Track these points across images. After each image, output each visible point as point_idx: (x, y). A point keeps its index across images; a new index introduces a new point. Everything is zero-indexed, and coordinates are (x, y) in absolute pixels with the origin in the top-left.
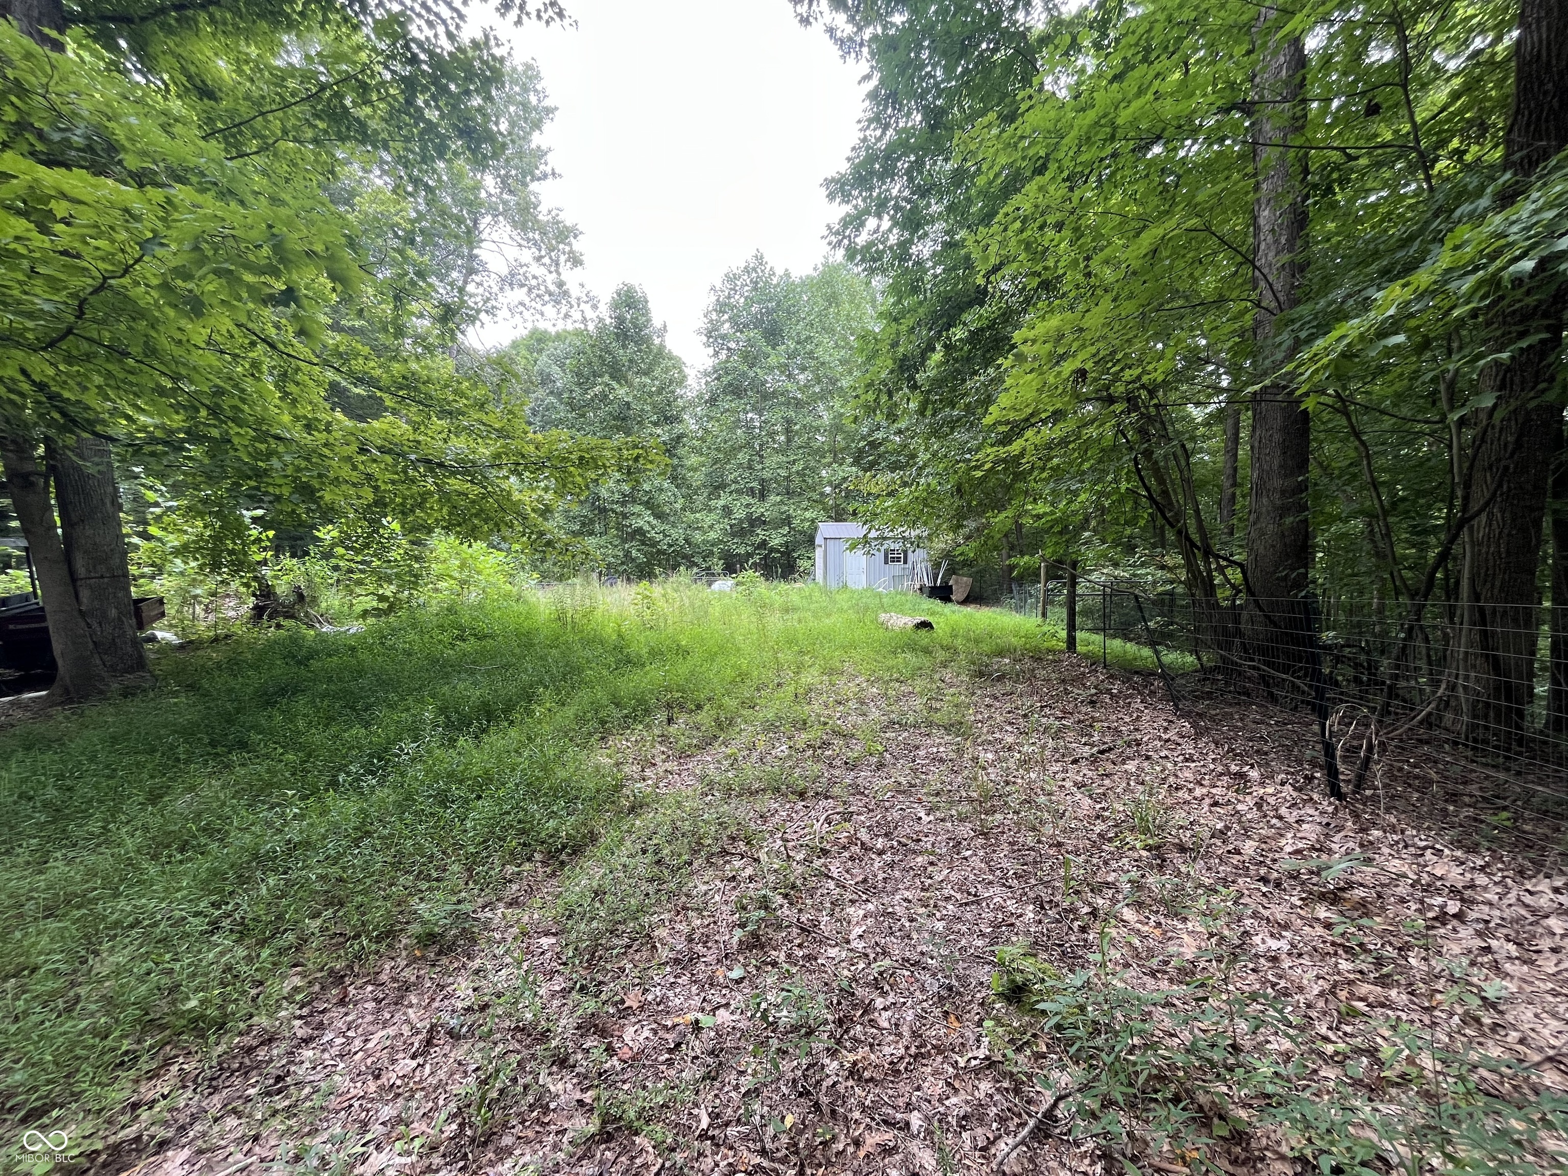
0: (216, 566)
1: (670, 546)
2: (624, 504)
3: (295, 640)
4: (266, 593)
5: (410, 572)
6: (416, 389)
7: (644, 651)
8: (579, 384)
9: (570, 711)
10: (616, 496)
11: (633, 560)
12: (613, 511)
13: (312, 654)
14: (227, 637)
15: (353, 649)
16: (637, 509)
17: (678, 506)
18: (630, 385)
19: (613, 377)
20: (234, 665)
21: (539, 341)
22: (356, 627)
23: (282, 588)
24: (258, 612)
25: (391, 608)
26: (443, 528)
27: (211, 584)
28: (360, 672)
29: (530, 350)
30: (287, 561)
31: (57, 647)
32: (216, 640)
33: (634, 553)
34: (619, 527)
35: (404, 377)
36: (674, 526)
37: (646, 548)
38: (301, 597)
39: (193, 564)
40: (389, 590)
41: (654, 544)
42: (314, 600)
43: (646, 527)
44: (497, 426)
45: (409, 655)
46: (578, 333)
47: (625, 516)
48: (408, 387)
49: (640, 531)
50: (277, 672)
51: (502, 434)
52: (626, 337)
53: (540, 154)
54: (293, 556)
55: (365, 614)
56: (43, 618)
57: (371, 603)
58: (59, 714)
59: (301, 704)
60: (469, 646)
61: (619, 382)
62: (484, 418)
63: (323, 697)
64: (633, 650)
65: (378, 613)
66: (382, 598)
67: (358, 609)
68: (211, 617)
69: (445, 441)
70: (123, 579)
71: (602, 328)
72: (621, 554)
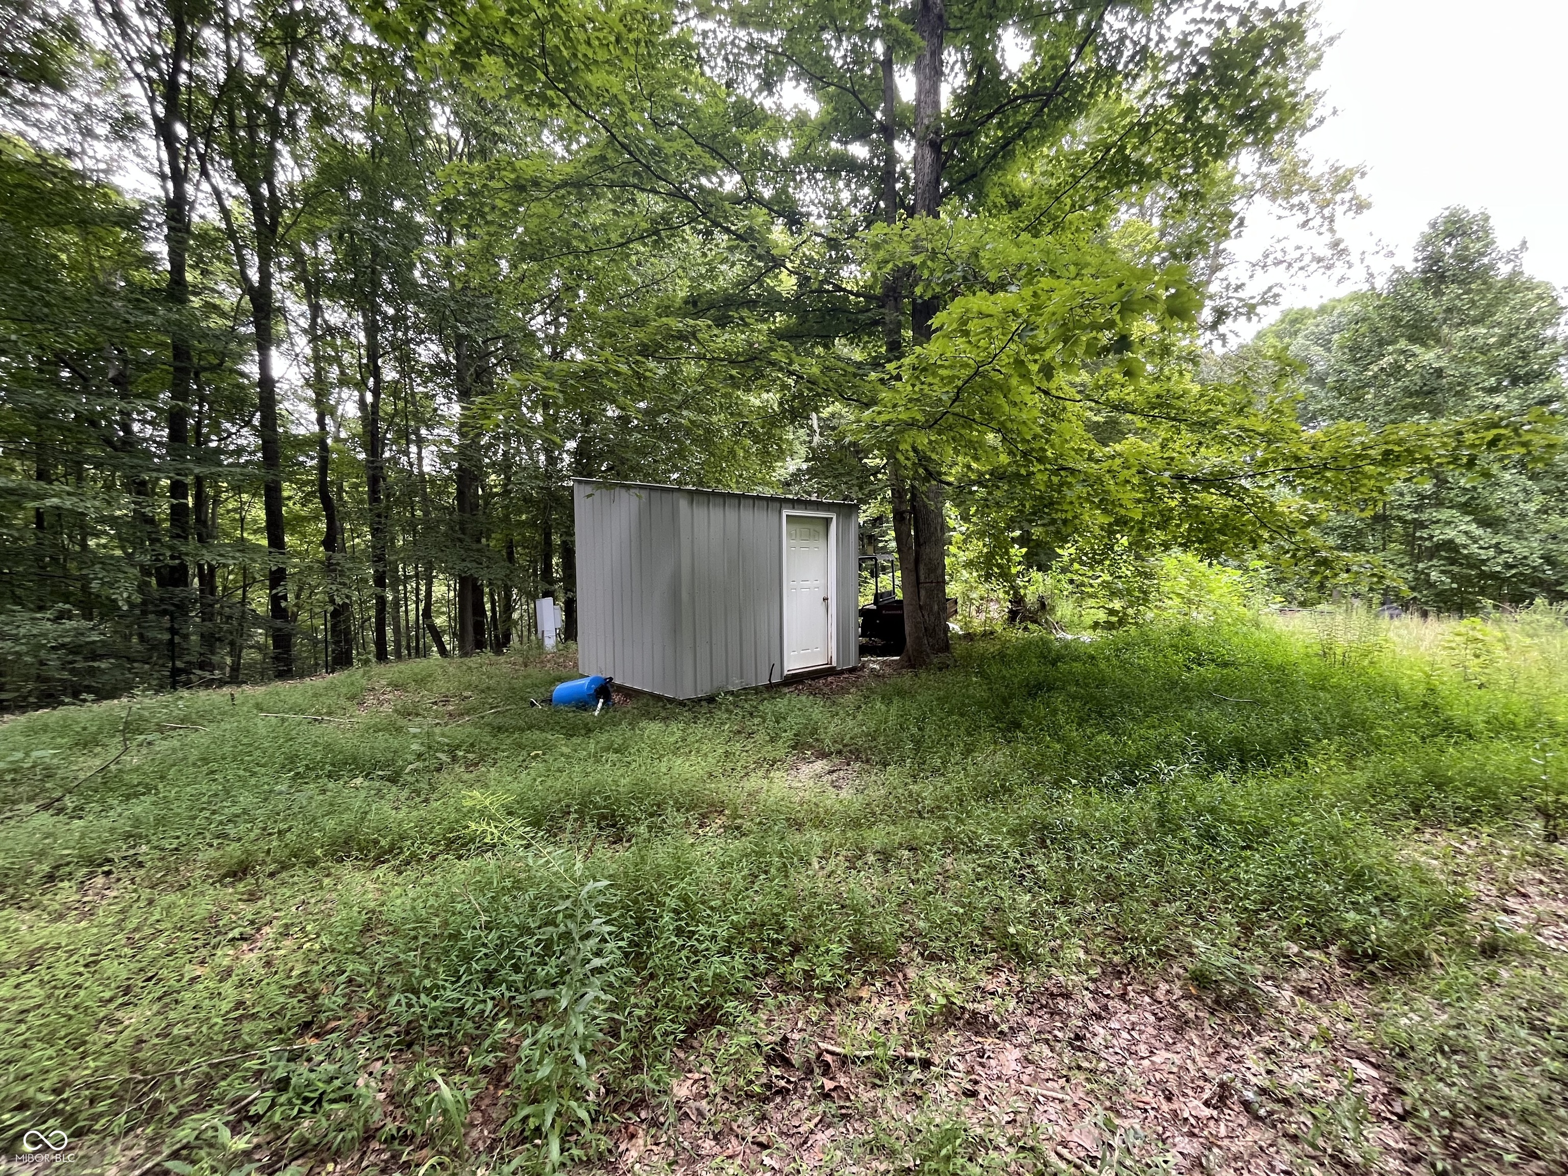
0: (988, 577)
1: (1508, 566)
2: (1418, 509)
3: (1045, 642)
4: (1018, 600)
5: (1141, 590)
6: (1169, 406)
7: (1479, 720)
8: (1354, 361)
9: (1361, 778)
10: (1408, 498)
11: (1431, 585)
12: (1400, 519)
13: (1059, 658)
14: (992, 633)
15: (1093, 658)
16: (1445, 514)
17: (1532, 507)
18: (1447, 344)
19: (1412, 339)
20: (1002, 657)
21: (1294, 322)
22: (1087, 637)
23: (1031, 596)
24: (1013, 615)
25: (1122, 622)
26: (1181, 545)
27: (982, 590)
28: (1102, 682)
29: (1279, 336)
30: (1036, 575)
31: (907, 629)
32: (985, 634)
33: (1434, 576)
34: (1410, 540)
35: (1158, 396)
36: (1519, 536)
37: (1456, 569)
38: (1043, 605)
39: (975, 574)
40: (1117, 605)
41: (1476, 563)
42: (1053, 609)
43: (1461, 540)
44: (1262, 430)
45: (1144, 671)
46: (1356, 297)
47: (1421, 525)
48: (1161, 405)
49: (1449, 545)
50: (1035, 668)
51: (1269, 438)
52: (1442, 278)
53: (1314, 98)
54: (1039, 570)
55: (1096, 625)
56: (901, 608)
57: (1102, 616)
58: (908, 675)
59: (1058, 700)
60: (1208, 671)
61: (1424, 344)
62: (1247, 423)
63: (1074, 698)
64: (1458, 713)
65: (1109, 626)
66: (1112, 612)
67: (1088, 621)
68: (983, 616)
69: (1194, 454)
70: (941, 584)
71: (1401, 279)
72: (1410, 576)
